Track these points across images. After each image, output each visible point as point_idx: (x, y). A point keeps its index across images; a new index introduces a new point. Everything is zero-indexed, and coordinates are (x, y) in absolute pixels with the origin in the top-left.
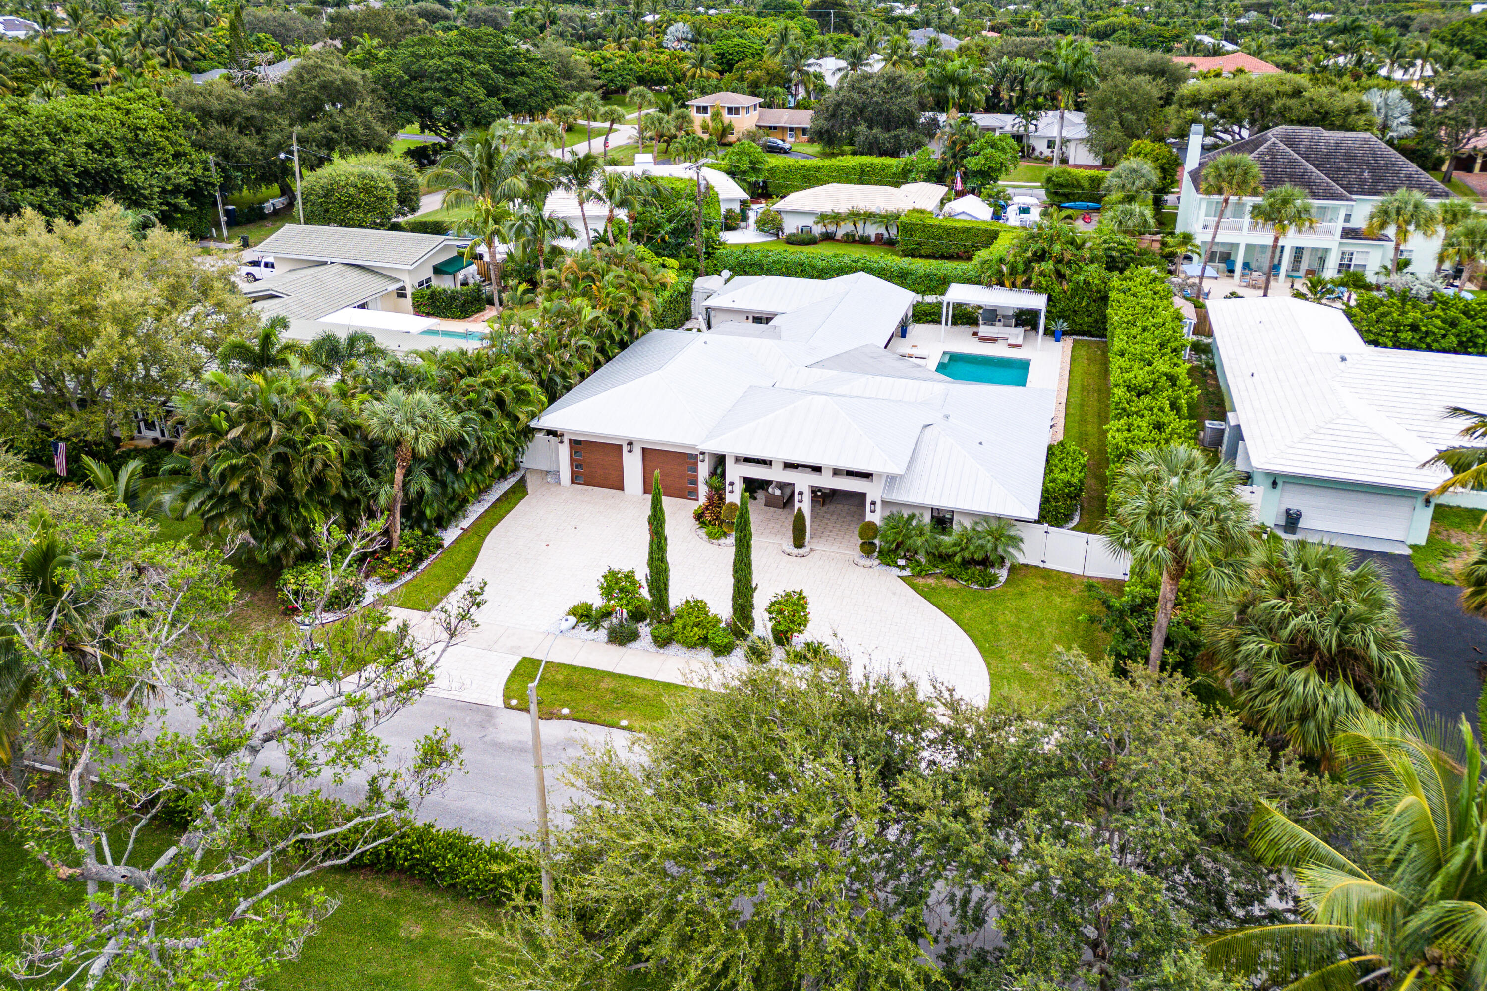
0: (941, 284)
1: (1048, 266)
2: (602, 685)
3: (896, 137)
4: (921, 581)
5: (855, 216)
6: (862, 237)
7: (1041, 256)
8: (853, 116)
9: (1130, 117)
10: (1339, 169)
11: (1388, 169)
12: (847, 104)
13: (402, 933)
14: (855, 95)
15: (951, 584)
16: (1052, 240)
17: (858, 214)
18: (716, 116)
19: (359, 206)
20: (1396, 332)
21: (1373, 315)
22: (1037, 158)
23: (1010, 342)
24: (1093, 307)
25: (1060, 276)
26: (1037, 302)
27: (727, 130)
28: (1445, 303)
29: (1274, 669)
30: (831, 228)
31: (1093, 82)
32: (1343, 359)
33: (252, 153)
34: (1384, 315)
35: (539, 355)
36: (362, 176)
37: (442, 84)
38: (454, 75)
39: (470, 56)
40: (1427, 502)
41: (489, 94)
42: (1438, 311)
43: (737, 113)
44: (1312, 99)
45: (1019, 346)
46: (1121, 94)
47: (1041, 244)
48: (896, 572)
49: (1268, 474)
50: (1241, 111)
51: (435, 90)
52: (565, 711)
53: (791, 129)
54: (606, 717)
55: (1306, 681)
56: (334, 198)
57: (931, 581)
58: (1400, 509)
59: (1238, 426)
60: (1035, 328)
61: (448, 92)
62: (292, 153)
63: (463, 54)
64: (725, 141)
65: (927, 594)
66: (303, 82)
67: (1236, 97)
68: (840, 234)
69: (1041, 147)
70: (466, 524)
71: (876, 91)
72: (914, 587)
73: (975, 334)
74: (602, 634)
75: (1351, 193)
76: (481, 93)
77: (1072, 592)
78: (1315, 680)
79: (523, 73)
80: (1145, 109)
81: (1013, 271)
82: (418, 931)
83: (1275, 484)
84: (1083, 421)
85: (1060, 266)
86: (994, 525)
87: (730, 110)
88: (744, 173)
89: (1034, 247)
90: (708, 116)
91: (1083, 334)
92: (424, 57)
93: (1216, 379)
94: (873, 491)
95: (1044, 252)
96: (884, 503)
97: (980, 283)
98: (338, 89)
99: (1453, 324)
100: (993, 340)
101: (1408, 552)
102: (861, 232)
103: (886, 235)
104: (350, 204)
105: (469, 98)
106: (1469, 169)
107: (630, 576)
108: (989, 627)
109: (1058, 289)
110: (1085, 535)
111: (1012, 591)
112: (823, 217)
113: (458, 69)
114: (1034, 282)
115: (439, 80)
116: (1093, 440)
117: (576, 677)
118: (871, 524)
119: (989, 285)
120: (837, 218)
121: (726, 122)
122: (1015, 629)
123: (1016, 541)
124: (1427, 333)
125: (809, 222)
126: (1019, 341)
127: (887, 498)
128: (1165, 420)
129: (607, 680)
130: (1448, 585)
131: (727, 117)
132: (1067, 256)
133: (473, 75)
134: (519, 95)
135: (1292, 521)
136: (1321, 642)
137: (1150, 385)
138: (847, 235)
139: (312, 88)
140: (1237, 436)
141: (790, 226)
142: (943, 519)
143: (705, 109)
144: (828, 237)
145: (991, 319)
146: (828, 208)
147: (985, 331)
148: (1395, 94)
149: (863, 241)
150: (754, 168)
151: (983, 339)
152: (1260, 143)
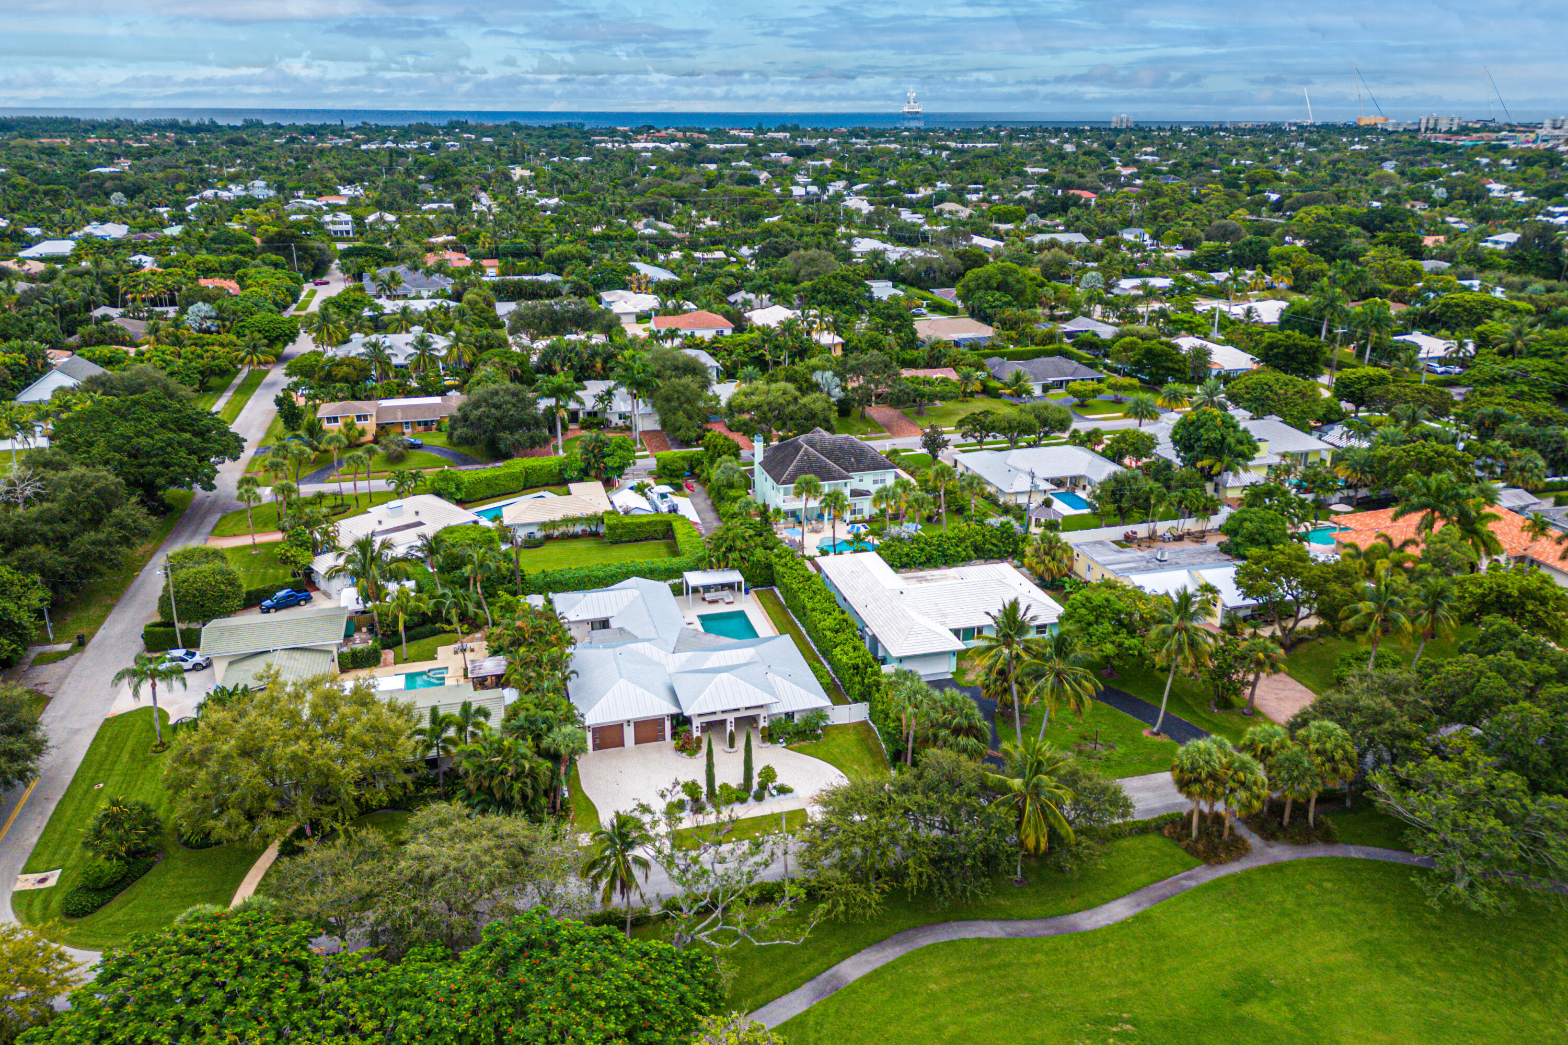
0: (677, 572)
1: (736, 555)
3: (531, 436)
4: (792, 746)
5: (566, 521)
6: (573, 534)
7: (730, 549)
10: (839, 458)
11: (858, 452)
14: (493, 411)
15: (806, 743)
16: (733, 540)
17: (569, 521)
18: (348, 425)
21: (889, 552)
23: (726, 601)
24: (763, 572)
25: (743, 558)
26: (735, 577)
27: (362, 434)
28: (916, 540)
29: (951, 739)
30: (550, 532)
31: (658, 385)
32: (901, 592)
34: (893, 551)
40: (953, 654)
42: (915, 545)
43: (362, 419)
44: (804, 405)
45: (731, 602)
48: (780, 745)
51: (154, 465)
53: (406, 423)
57: (797, 745)
58: (946, 660)
59: (874, 635)
60: (738, 590)
64: (360, 441)
65: (799, 751)
68: (556, 533)
69: (615, 420)
72: (792, 749)
73: (704, 600)
74: (689, 811)
75: (848, 471)
81: (718, 561)
83: (899, 661)
85: (741, 554)
86: (814, 712)
87: (354, 418)
89: (725, 545)
90: (340, 424)
91: (761, 587)
94: (763, 713)
95: (731, 546)
96: (767, 716)
97: (700, 569)
98: (110, 492)
99: (923, 550)
100: (716, 602)
101: (951, 676)
102: (571, 531)
103: (590, 530)
109: (745, 567)
110: (849, 707)
112: (543, 525)
114: (731, 565)
118: (764, 727)
119: (705, 570)
120: (553, 524)
121: (360, 428)
122: (843, 755)
123: (827, 716)
125: (534, 529)
126: (730, 599)
127: (767, 713)
130: (973, 682)
131: (357, 424)
132: (744, 547)
136: (964, 725)
138: (562, 534)
140: (875, 640)
141: (521, 534)
142: (790, 716)
143: (335, 419)
144: (549, 538)
145: (707, 588)
146: (546, 518)
147: (708, 596)
148: (829, 374)
149: (575, 537)
150: (458, 488)
151: (711, 602)
152: (798, 448)
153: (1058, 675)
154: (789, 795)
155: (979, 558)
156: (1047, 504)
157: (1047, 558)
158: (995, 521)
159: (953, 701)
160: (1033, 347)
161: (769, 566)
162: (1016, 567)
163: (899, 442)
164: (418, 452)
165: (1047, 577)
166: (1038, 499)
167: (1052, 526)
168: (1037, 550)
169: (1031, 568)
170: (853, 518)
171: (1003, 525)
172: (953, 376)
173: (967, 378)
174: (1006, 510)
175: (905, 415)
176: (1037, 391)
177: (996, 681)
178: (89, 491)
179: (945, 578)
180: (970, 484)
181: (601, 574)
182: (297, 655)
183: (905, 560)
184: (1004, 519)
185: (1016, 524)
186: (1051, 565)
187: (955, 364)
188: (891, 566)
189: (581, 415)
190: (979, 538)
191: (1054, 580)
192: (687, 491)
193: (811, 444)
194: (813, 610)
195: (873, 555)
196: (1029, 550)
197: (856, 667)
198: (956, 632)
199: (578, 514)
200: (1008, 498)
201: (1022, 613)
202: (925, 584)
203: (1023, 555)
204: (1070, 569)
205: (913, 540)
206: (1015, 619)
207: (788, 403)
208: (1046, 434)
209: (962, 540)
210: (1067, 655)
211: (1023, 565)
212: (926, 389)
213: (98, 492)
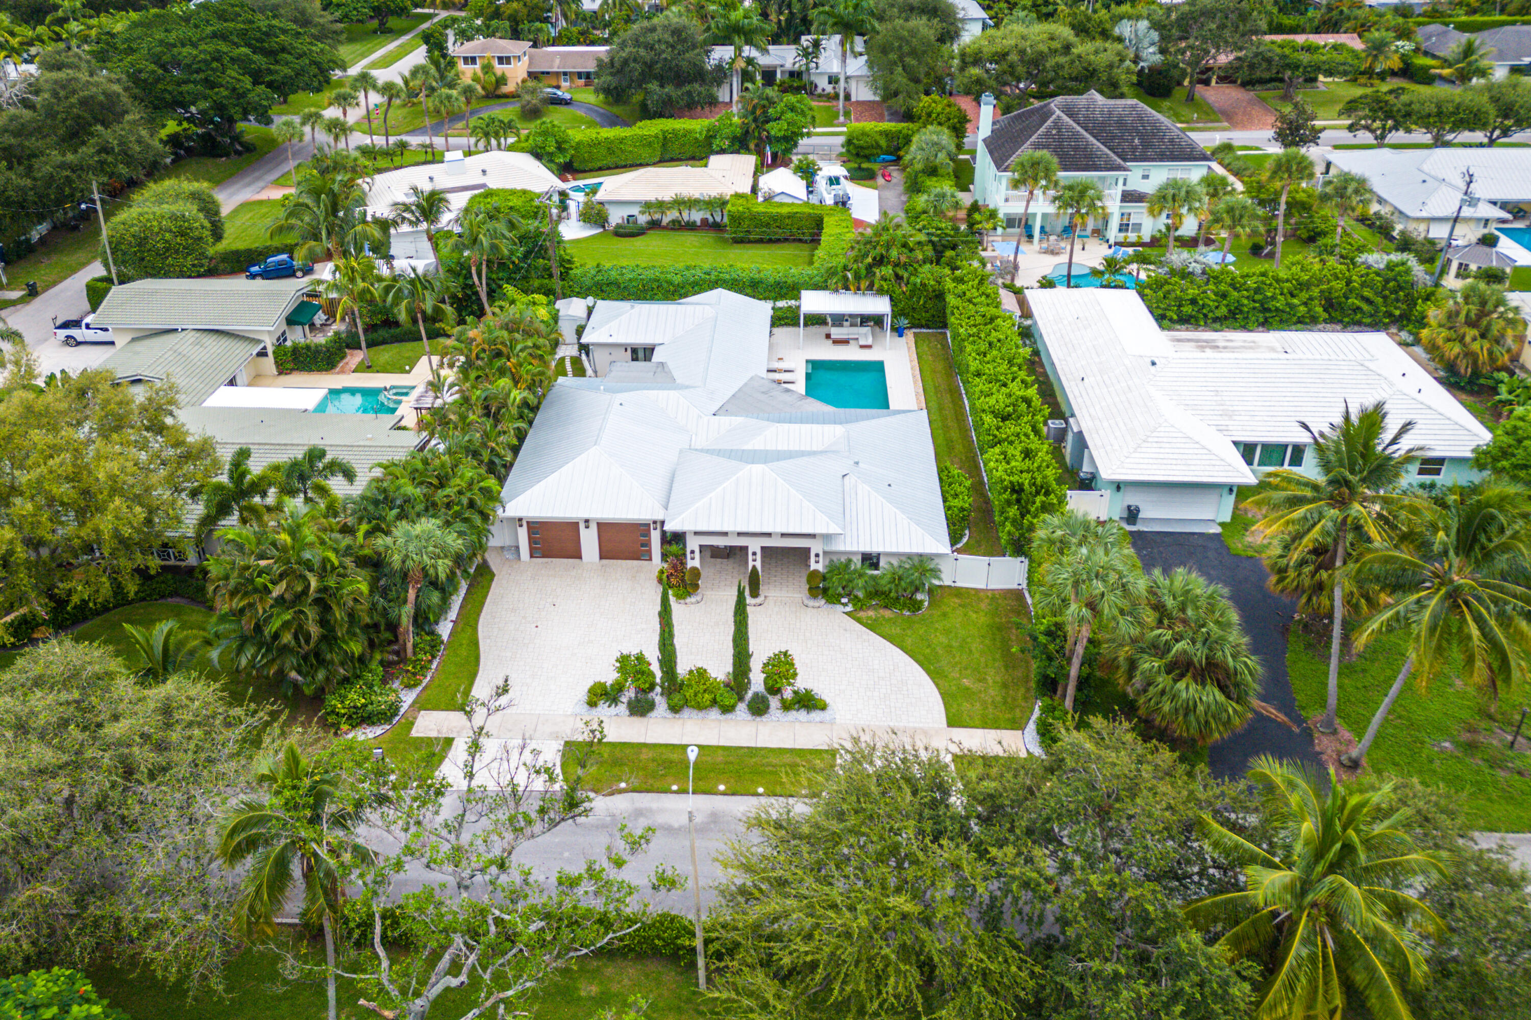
0: (791, 290)
1: (887, 271)
2: (642, 757)
3: (689, 93)
4: (862, 614)
5: (680, 203)
6: (688, 223)
7: (880, 261)
8: (642, 73)
9: (911, 61)
10: (1113, 138)
11: (1154, 135)
12: (635, 60)
13: (583, 993)
14: (642, 52)
15: (887, 613)
16: (888, 246)
17: (684, 203)
18: (487, 68)
19: (177, 252)
20: (1180, 306)
21: (1160, 294)
22: (820, 96)
23: (862, 342)
24: (930, 305)
25: (898, 277)
26: (880, 305)
27: (501, 81)
28: (1216, 278)
29: (1163, 681)
30: (657, 216)
31: (873, 28)
32: (1154, 364)
33: (22, 190)
34: (1169, 292)
35: (484, 445)
36: (173, 217)
37: (202, 76)
38: (215, 65)
39: (222, 36)
40: (1231, 490)
41: (255, 83)
42: (1211, 287)
43: (509, 63)
44: (1080, 56)
45: (869, 347)
46: (901, 38)
47: (880, 250)
48: (840, 608)
49: (1112, 482)
50: (1021, 70)
51: (195, 82)
52: (623, 785)
53: (565, 74)
54: (657, 784)
55: (1187, 688)
56: (149, 246)
57: (871, 613)
58: (1211, 498)
59: (1080, 433)
60: (882, 327)
61: (210, 84)
62: (93, 201)
63: (214, 35)
64: (499, 92)
65: (872, 626)
66: (59, 99)
67: (1014, 57)
68: (666, 221)
69: (823, 84)
70: (453, 614)
71: (663, 47)
72: (859, 621)
73: (828, 336)
74: (622, 708)
75: (1125, 160)
76: (247, 81)
77: (982, 606)
78: (1193, 687)
79: (283, 50)
80: (925, 52)
81: (857, 277)
82: (594, 989)
83: (1118, 488)
84: (946, 428)
85: (898, 270)
86: (916, 561)
87: (501, 60)
88: (551, 154)
89: (873, 253)
90: (478, 67)
91: (922, 327)
92: (174, 46)
93: (1042, 366)
94: (816, 547)
95: (882, 256)
96: (825, 553)
97: (826, 288)
98: (101, 104)
99: (1224, 296)
100: (845, 342)
101: (1217, 530)
102: (686, 218)
103: (711, 220)
104: (168, 250)
105: (234, 89)
106: (1207, 82)
107: (640, 658)
108: (928, 651)
109: (898, 291)
110: (986, 559)
111: (937, 613)
112: (647, 206)
113: (217, 57)
114: (877, 286)
115: (198, 71)
116: (959, 447)
117: (617, 753)
118: (816, 572)
119: (836, 290)
120: (661, 205)
121: (499, 73)
122: (949, 649)
123: (936, 573)
124: (1203, 306)
125: (635, 211)
126: (869, 341)
127: (827, 549)
128: (1033, 446)
129: (644, 751)
130: (1251, 557)
131: (499, 68)
132: (903, 259)
133: (233, 60)
134: (285, 76)
135: (1132, 515)
136: (1195, 660)
137: (1011, 409)
138: (673, 221)
139: (72, 106)
140: (1081, 442)
141: (616, 217)
142: (872, 560)
143: (473, 60)
144: (654, 225)
145: (839, 320)
146: (651, 197)
147: (836, 332)
148: (1143, 24)
149: (690, 227)
150: (560, 148)
151: (836, 342)
152: (1045, 114)
153: (1455, 599)
154: (816, 715)
155: (1331, 320)
156: (1489, 241)
157: (1471, 333)
158: (1377, 259)
159: (1187, 599)
160: (1504, 18)
161: (940, 296)
162: (1403, 344)
163: (1239, 137)
164: (563, 109)
165: (1464, 367)
166: (1467, 235)
167: (1493, 277)
168: (1452, 316)
169: (1432, 348)
170: (1121, 237)
171: (1390, 267)
172: (1355, 43)
173: (1378, 48)
174: (1405, 245)
175: (1263, 100)
176: (1500, 74)
177: (1302, 563)
178: (73, 100)
179: (1254, 346)
180: (1341, 192)
181: (677, 279)
182: (211, 341)
183: (1188, 309)
184: (1396, 257)
185: (1418, 270)
186: (1476, 346)
187: (1362, 29)
188: (1160, 319)
189: (779, 76)
190: (1339, 285)
191: (1476, 374)
192: (881, 181)
193: (1070, 112)
194: (978, 374)
195: (1131, 297)
196: (1434, 314)
197: (1017, 489)
198: (1247, 450)
199: (696, 195)
200: (1411, 226)
201: (1387, 436)
202: (1209, 353)
203: (1422, 322)
204: (1515, 358)
205: (1209, 275)
206: (1368, 446)
207: (1053, 52)
208: (1505, 133)
209: (1304, 286)
210: (1488, 556)
211: (1417, 341)
212: (1305, 58)
213: (84, 102)
